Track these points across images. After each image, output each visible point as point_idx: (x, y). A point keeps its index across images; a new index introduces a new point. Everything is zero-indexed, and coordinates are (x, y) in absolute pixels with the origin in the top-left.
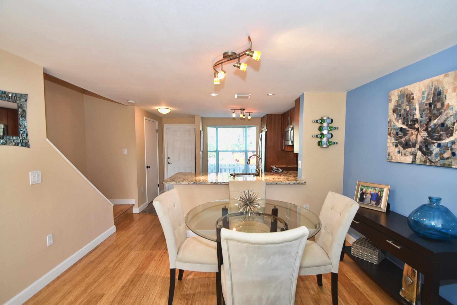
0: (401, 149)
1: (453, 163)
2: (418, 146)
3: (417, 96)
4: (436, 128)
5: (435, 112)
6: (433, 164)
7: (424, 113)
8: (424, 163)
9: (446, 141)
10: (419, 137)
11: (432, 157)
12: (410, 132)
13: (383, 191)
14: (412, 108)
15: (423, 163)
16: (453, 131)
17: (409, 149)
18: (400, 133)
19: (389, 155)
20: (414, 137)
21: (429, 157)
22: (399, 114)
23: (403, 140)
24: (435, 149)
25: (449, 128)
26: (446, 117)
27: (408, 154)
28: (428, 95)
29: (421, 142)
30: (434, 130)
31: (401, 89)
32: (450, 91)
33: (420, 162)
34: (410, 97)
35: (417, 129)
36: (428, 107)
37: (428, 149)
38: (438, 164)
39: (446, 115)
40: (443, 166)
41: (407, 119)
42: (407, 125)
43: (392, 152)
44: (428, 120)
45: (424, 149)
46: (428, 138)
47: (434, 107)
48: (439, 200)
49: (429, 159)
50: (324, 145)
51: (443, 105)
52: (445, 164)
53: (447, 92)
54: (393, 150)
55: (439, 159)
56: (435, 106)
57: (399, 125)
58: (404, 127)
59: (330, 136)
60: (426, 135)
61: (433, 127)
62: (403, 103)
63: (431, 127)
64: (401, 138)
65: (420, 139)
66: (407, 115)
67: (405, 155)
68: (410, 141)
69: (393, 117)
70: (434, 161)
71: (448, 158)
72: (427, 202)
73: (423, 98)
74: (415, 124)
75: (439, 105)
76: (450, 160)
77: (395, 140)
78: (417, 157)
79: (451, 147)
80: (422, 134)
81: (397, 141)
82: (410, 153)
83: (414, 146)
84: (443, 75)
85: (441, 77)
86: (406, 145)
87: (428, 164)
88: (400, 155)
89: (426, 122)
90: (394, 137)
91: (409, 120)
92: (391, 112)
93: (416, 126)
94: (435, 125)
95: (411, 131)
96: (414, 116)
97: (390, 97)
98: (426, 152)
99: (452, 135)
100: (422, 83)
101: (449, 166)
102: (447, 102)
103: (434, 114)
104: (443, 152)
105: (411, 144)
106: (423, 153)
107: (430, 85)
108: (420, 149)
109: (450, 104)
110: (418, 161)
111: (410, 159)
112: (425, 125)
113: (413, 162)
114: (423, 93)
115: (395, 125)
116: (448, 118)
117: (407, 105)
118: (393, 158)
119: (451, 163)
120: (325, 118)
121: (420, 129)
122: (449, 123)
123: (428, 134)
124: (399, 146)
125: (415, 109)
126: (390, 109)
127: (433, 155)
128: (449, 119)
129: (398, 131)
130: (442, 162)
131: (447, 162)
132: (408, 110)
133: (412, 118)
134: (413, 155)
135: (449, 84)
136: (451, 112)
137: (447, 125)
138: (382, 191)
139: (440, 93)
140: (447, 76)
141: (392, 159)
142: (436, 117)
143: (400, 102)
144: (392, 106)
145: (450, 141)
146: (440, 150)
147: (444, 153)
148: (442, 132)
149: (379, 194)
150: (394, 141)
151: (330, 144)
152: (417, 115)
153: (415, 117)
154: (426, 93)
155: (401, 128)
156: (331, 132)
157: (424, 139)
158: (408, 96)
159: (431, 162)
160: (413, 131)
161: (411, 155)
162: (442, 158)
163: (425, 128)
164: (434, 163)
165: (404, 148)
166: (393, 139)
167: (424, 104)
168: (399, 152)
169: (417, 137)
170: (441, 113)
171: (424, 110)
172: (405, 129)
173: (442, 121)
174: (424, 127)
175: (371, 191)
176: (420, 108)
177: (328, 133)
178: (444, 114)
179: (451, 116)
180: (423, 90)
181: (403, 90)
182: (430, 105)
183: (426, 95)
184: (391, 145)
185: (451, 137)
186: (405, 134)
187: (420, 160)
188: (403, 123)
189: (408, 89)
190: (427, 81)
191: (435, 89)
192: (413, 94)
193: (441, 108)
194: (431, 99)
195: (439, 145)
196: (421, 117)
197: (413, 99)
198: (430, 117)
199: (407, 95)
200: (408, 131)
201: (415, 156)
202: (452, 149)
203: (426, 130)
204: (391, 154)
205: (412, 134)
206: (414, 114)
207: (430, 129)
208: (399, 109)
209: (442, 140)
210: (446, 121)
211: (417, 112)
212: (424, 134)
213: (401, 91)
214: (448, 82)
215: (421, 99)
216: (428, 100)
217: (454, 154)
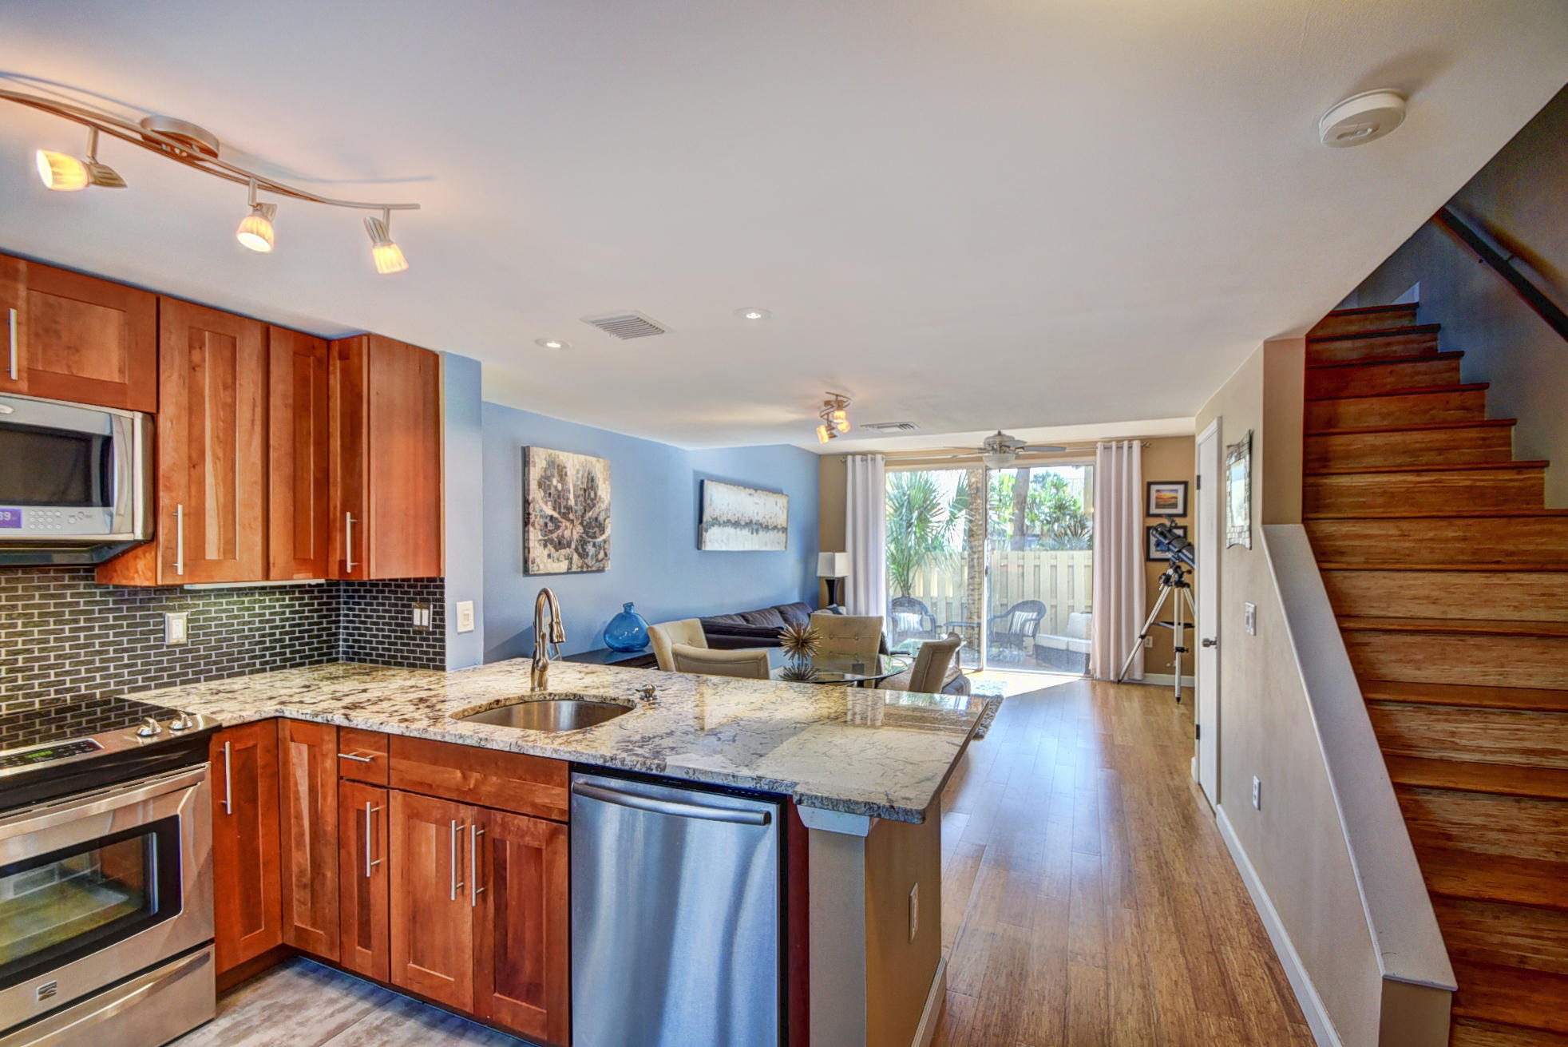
0: (553, 550)
1: (606, 565)
2: (573, 546)
3: (571, 472)
4: (591, 523)
5: (589, 501)
6: (590, 569)
7: (579, 499)
8: (581, 569)
9: (600, 540)
10: (575, 532)
11: (589, 561)
14: (565, 488)
15: (579, 570)
16: (604, 528)
17: (563, 550)
18: (550, 524)
19: (533, 562)
20: (568, 532)
21: (586, 561)
22: (548, 492)
23: (554, 536)
24: (591, 549)
25: (602, 524)
26: (599, 511)
27: (562, 558)
28: (583, 476)
29: (577, 541)
30: (589, 525)
31: (550, 451)
32: (601, 480)
33: (577, 569)
34: (562, 470)
35: (572, 521)
36: (582, 492)
37: (584, 550)
38: (594, 569)
39: (599, 508)
40: (598, 570)
41: (560, 503)
42: (559, 513)
43: (538, 557)
44: (583, 511)
45: (580, 550)
46: (583, 535)
47: (588, 495)
49: (585, 564)
51: (596, 494)
52: (600, 567)
53: (599, 480)
54: (540, 553)
55: (595, 562)
56: (590, 494)
57: (549, 511)
58: (555, 515)
60: (582, 531)
61: (588, 521)
62: (553, 476)
63: (586, 520)
64: (551, 532)
65: (576, 536)
66: (559, 497)
67: (558, 559)
68: (564, 538)
69: (538, 494)
71: (602, 560)
73: (578, 478)
74: (569, 513)
75: (592, 495)
77: (542, 536)
78: (573, 561)
79: (604, 546)
80: (577, 529)
81: (545, 538)
82: (564, 556)
83: (569, 546)
85: (594, 459)
86: (560, 545)
88: (551, 560)
89: (581, 514)
90: (541, 530)
91: (562, 506)
92: (533, 484)
93: (571, 516)
94: (590, 519)
95: (565, 523)
96: (567, 501)
97: (532, 457)
98: (583, 555)
99: (604, 533)
100: (576, 456)
101: (601, 570)
102: (599, 493)
103: (589, 504)
104: (597, 553)
105: (565, 542)
106: (581, 556)
107: (585, 464)
108: (576, 550)
109: (602, 497)
110: (574, 569)
111: (564, 566)
112: (580, 517)
113: (569, 572)
114: (578, 473)
115: (541, 511)
117: (558, 482)
118: (541, 567)
119: (604, 565)
121: (575, 521)
122: (601, 518)
123: (584, 530)
124: (549, 546)
125: (569, 491)
126: (533, 479)
127: (589, 558)
128: (601, 514)
129: (547, 520)
130: (598, 565)
131: (601, 565)
132: (561, 489)
133: (565, 503)
134: (568, 559)
135: (600, 472)
136: (603, 506)
137: (600, 521)
139: (592, 480)
140: (599, 461)
141: (538, 570)
142: (591, 508)
143: (549, 473)
144: (536, 473)
145: (602, 540)
146: (595, 551)
147: (599, 554)
148: (596, 529)
150: (540, 537)
152: (572, 502)
153: (569, 503)
154: (581, 473)
155: (552, 517)
157: (580, 536)
158: (560, 468)
159: (588, 567)
160: (568, 524)
161: (566, 560)
163: (580, 521)
164: (591, 567)
165: (557, 550)
166: (539, 533)
167: (579, 488)
168: (549, 556)
170: (594, 505)
171: (579, 496)
172: (556, 519)
173: (596, 516)
174: (579, 519)
176: (574, 491)
178: (598, 506)
179: (603, 510)
180: (578, 467)
181: (553, 455)
182: (585, 490)
183: (580, 475)
184: (537, 545)
185: (603, 536)
186: (558, 527)
187: (577, 565)
188: (554, 509)
189: (561, 457)
190: (582, 457)
191: (589, 474)
192: (565, 467)
193: (595, 499)
194: (586, 484)
195: (594, 545)
196: (576, 505)
197: (566, 475)
198: (585, 507)
199: (559, 465)
200: (561, 522)
201: (570, 559)
202: (604, 549)
203: (581, 523)
204: (537, 561)
205: (566, 528)
206: (568, 499)
207: (585, 523)
208: (548, 483)
209: (595, 537)
210: (598, 515)
211: (571, 496)
212: (579, 529)
213: (550, 455)
214: (599, 469)
215: (575, 479)
216: (582, 483)
217: (606, 555)
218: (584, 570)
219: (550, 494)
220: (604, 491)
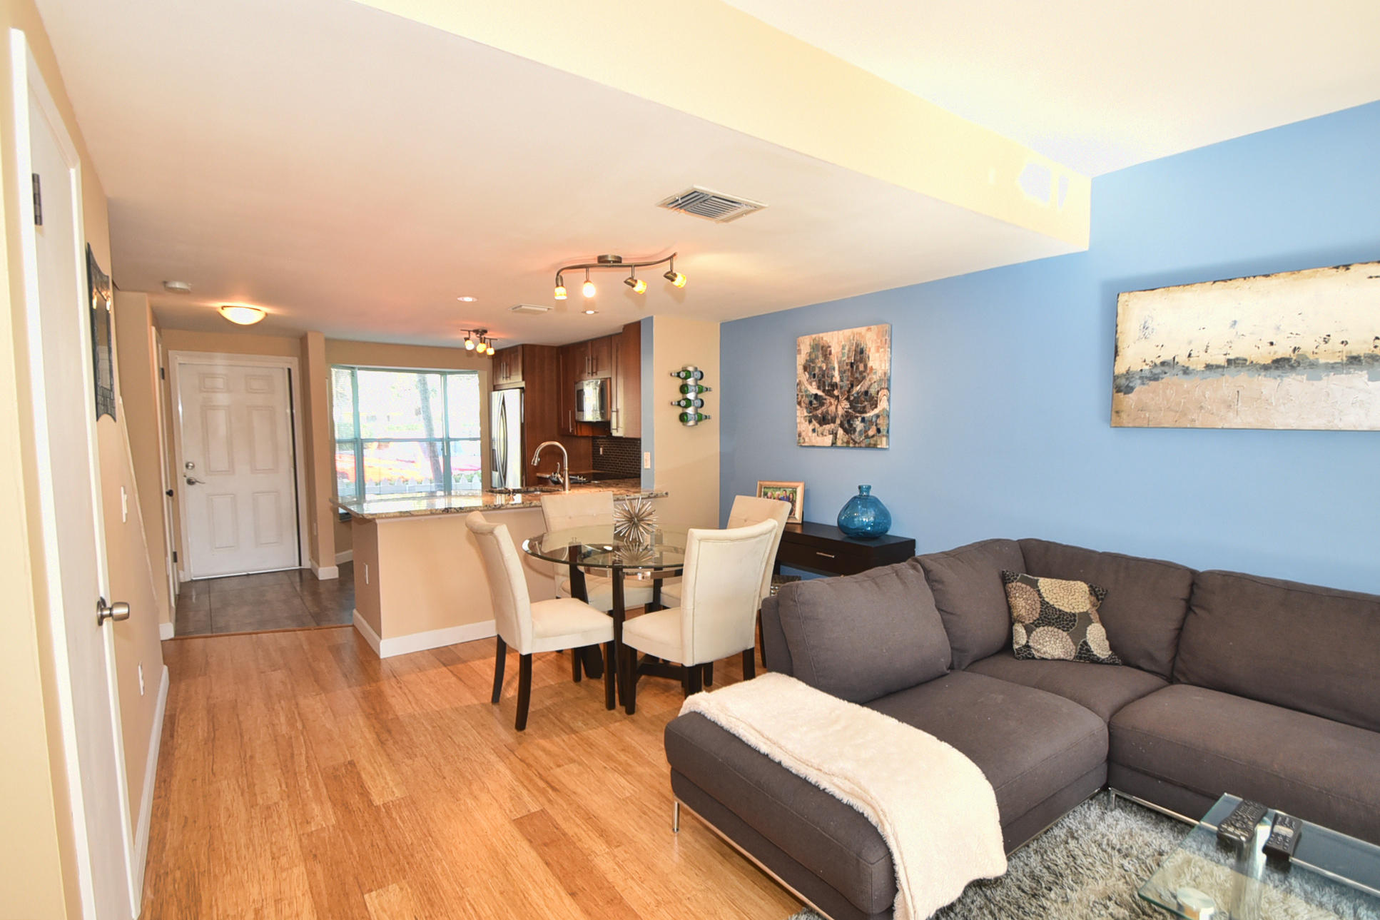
0: (817, 425)
1: (879, 442)
2: (838, 421)
3: (835, 350)
4: (859, 397)
5: (857, 375)
6: (857, 445)
7: (844, 375)
8: (847, 445)
9: (870, 414)
10: (839, 407)
11: (856, 436)
12: (828, 401)
13: (796, 492)
14: (829, 366)
15: (845, 445)
16: (877, 401)
17: (828, 425)
18: (815, 402)
19: (800, 435)
20: (833, 408)
21: (853, 437)
22: (813, 373)
23: (819, 412)
24: (859, 425)
25: (873, 397)
26: (870, 383)
27: (826, 432)
28: (849, 351)
29: (842, 416)
30: (857, 400)
31: (814, 336)
32: (873, 350)
33: (842, 443)
34: (826, 351)
35: (837, 398)
36: (849, 367)
37: (851, 425)
38: (863, 445)
39: (870, 380)
40: (868, 447)
41: (824, 382)
42: (824, 391)
43: (804, 431)
44: (850, 386)
45: (846, 425)
46: (850, 411)
47: (856, 369)
48: (869, 488)
49: (852, 439)
50: (690, 420)
51: (866, 366)
52: (870, 444)
53: (870, 351)
54: (805, 427)
55: (863, 438)
56: (857, 367)
57: (813, 390)
58: (820, 393)
59: (699, 403)
60: (848, 406)
61: (855, 395)
62: (817, 357)
63: (853, 395)
64: (816, 409)
65: (840, 412)
66: (823, 376)
67: (822, 434)
68: (829, 414)
69: (804, 377)
70: (858, 441)
71: (873, 436)
72: (857, 493)
73: (843, 354)
74: (834, 390)
75: (861, 367)
76: (875, 438)
77: (807, 412)
78: (838, 436)
79: (876, 421)
80: (843, 405)
81: (811, 414)
82: (829, 431)
83: (834, 422)
84: (865, 328)
85: (863, 330)
86: (824, 420)
87: (851, 445)
88: (816, 434)
89: (847, 389)
90: (806, 408)
91: (827, 383)
92: (800, 369)
93: (836, 393)
94: (858, 393)
95: (829, 399)
96: (832, 379)
97: (799, 346)
98: (849, 430)
99: (876, 407)
100: (841, 332)
101: (874, 446)
102: (870, 364)
103: (857, 378)
104: (867, 428)
105: (829, 417)
106: (846, 431)
107: (852, 338)
108: (841, 425)
109: (874, 367)
110: (839, 443)
111: (828, 440)
112: (846, 393)
113: (834, 444)
114: (843, 348)
115: (807, 391)
116: (871, 384)
117: (823, 362)
118: (807, 440)
119: (876, 441)
120: (691, 369)
121: (840, 397)
122: (873, 391)
123: (850, 405)
124: (814, 422)
125: (834, 369)
126: (800, 365)
127: (857, 434)
128: (873, 386)
129: (812, 399)
130: (867, 441)
131: (872, 441)
132: (824, 368)
133: (830, 381)
134: (833, 434)
135: (872, 341)
136: (875, 377)
137: (871, 394)
138: (794, 492)
139: (862, 352)
140: (869, 329)
141: (804, 442)
142: (860, 382)
143: (813, 356)
144: (801, 359)
145: (874, 415)
146: (865, 427)
147: (869, 429)
148: (866, 403)
149: (791, 497)
150: (806, 414)
151: (700, 418)
152: (837, 379)
153: (834, 380)
154: (847, 348)
155: (816, 395)
156: (700, 396)
157: (846, 412)
158: (824, 348)
159: (855, 442)
160: (832, 400)
161: (830, 434)
162: (867, 437)
163: (846, 396)
164: (859, 443)
165: (821, 425)
166: (805, 411)
167: (845, 364)
168: (814, 430)
169: (836, 408)
170: (864, 378)
171: (845, 372)
172: (821, 396)
173: (866, 389)
174: (845, 394)
175: (779, 495)
176: (839, 367)
177: (696, 398)
178: (868, 379)
179: (875, 382)
180: (843, 343)
181: (817, 339)
182: (852, 365)
183: (846, 351)
184: (803, 420)
185: (875, 410)
186: (822, 404)
187: (842, 440)
188: (819, 388)
189: (824, 339)
190: (848, 332)
191: (857, 345)
192: (830, 347)
193: (864, 372)
194: (853, 358)
195: (863, 420)
196: (842, 380)
197: (830, 354)
198: (853, 381)
199: (822, 347)
200: (825, 399)
201: (835, 435)
202: (876, 425)
203: (848, 399)
204: (803, 434)
205: (831, 404)
206: (833, 376)
207: (852, 398)
208: (812, 365)
209: (865, 412)
210: (869, 388)
211: (836, 373)
212: (846, 404)
213: (814, 340)
214: (870, 339)
215: (840, 355)
216: (848, 358)
217: (879, 431)
218: (851, 444)
219: (814, 375)
220: (878, 362)
